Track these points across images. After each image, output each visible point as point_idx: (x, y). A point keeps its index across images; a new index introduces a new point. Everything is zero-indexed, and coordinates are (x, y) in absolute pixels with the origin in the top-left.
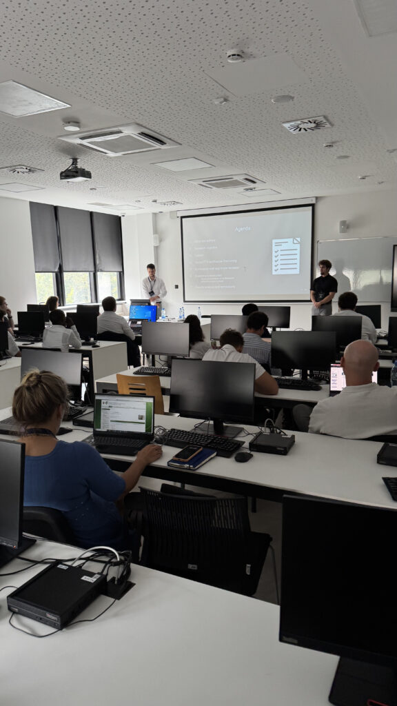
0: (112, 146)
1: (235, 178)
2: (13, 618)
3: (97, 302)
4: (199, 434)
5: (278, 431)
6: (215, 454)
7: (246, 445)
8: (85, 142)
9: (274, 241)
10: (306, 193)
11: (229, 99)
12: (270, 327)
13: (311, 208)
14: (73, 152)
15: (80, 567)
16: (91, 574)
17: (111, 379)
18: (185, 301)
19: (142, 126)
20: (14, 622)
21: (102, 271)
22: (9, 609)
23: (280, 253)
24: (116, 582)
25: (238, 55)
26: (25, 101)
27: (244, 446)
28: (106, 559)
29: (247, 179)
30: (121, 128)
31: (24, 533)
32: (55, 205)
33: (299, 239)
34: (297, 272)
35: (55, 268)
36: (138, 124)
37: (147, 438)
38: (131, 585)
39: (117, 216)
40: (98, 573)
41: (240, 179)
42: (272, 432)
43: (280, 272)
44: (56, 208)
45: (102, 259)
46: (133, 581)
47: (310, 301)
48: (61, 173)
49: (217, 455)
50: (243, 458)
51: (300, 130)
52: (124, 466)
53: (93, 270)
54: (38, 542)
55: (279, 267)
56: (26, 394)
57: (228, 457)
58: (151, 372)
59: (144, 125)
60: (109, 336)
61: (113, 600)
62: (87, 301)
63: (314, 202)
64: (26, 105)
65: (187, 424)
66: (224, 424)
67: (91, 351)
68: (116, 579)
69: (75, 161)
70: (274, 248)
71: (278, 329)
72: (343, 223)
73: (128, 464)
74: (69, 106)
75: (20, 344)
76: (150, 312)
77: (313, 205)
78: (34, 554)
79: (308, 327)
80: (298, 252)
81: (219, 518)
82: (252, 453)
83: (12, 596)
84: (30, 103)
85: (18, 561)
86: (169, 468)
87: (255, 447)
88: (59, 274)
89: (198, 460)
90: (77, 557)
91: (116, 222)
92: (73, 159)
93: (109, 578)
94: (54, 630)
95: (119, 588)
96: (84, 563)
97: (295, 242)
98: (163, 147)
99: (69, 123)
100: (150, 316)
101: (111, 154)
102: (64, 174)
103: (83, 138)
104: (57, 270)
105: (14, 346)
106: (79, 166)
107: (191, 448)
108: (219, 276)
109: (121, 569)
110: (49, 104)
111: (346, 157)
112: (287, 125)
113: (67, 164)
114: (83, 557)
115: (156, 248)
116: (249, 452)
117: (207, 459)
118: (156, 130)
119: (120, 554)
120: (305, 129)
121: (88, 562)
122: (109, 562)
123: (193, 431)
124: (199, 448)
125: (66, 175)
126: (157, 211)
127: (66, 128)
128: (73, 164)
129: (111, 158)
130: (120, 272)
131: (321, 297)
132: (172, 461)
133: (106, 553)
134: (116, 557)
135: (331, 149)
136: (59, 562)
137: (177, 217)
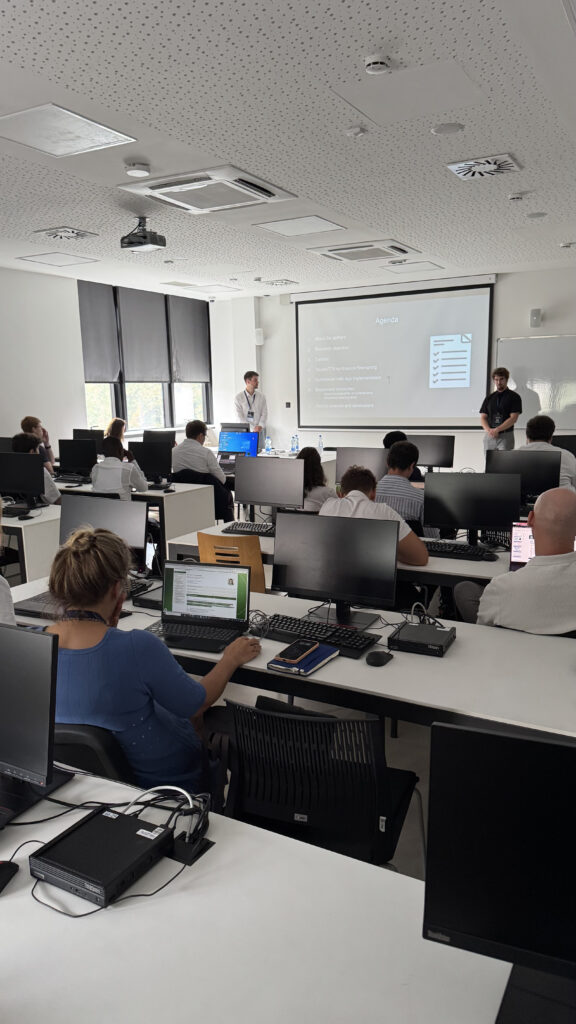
0: (196, 199)
1: (377, 246)
2: (38, 887)
3: (173, 426)
4: (314, 624)
5: (432, 621)
6: (337, 653)
7: (384, 641)
8: (156, 193)
9: (433, 339)
10: (480, 269)
11: (369, 129)
12: (424, 466)
13: (488, 289)
14: (140, 208)
15: (136, 815)
16: (151, 827)
17: (190, 540)
18: (300, 427)
19: (240, 169)
20: (39, 893)
21: (180, 381)
22: (32, 874)
23: (440, 356)
24: (187, 840)
25: (382, 63)
26: (70, 133)
27: (380, 642)
28: (174, 804)
29: (393, 247)
30: (209, 173)
31: (55, 762)
32: (114, 284)
33: (469, 336)
34: (466, 384)
35: (113, 377)
36: (233, 166)
37: (238, 627)
38: (209, 845)
39: (204, 301)
40: (162, 826)
41: (384, 246)
42: (422, 622)
43: (440, 385)
44: (115, 290)
45: (181, 364)
46: (211, 839)
47: (481, 428)
48: (123, 239)
49: (340, 655)
50: (378, 661)
51: (473, 175)
52: (204, 667)
53: (168, 379)
54: (77, 776)
55: (439, 377)
56: (72, 561)
57: (357, 657)
58: (248, 529)
59: (243, 168)
60: (188, 476)
61: (182, 865)
62: (159, 426)
63: (493, 281)
64: (72, 140)
65: (297, 608)
66: (352, 609)
67: (161, 499)
68: (188, 835)
69: (142, 221)
70: (433, 349)
71: (435, 470)
72: (536, 313)
73: (210, 665)
74: (133, 140)
75: (61, 486)
76: (249, 443)
77: (491, 286)
78: (69, 794)
79: (480, 467)
80: (468, 355)
81: (341, 748)
82: (392, 652)
83: (36, 855)
84: (79, 137)
85: (46, 804)
86: (270, 672)
87: (395, 643)
88: (119, 385)
89: (311, 662)
90: (132, 800)
91: (202, 309)
92: (140, 218)
93: (177, 833)
94: (97, 907)
95: (191, 848)
96: (141, 810)
97: (465, 340)
98: (271, 200)
99: (134, 165)
100: (248, 448)
101: (194, 211)
102: (126, 240)
103: (152, 188)
104: (116, 380)
105: (54, 489)
106: (148, 228)
107: (301, 643)
108: (351, 389)
109: (195, 819)
110: (106, 139)
111: (543, 214)
112: (453, 168)
113: (130, 225)
114: (141, 800)
115: (260, 349)
116: (387, 651)
117: (326, 661)
118: (261, 175)
119: (193, 798)
120: (480, 173)
121: (148, 810)
122: (178, 809)
123: (306, 619)
124: (314, 644)
125: (130, 241)
126: (261, 293)
127: (130, 173)
128: (139, 225)
129: (194, 216)
130: (206, 383)
131: (497, 421)
132: (275, 661)
133: (174, 795)
134: (187, 802)
135: (519, 202)
136: (106, 807)
137: (291, 303)
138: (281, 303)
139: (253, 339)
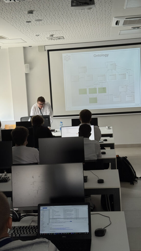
115: (27, 75)
137: (45, 50)
138: (39, 51)
139: (23, 69)
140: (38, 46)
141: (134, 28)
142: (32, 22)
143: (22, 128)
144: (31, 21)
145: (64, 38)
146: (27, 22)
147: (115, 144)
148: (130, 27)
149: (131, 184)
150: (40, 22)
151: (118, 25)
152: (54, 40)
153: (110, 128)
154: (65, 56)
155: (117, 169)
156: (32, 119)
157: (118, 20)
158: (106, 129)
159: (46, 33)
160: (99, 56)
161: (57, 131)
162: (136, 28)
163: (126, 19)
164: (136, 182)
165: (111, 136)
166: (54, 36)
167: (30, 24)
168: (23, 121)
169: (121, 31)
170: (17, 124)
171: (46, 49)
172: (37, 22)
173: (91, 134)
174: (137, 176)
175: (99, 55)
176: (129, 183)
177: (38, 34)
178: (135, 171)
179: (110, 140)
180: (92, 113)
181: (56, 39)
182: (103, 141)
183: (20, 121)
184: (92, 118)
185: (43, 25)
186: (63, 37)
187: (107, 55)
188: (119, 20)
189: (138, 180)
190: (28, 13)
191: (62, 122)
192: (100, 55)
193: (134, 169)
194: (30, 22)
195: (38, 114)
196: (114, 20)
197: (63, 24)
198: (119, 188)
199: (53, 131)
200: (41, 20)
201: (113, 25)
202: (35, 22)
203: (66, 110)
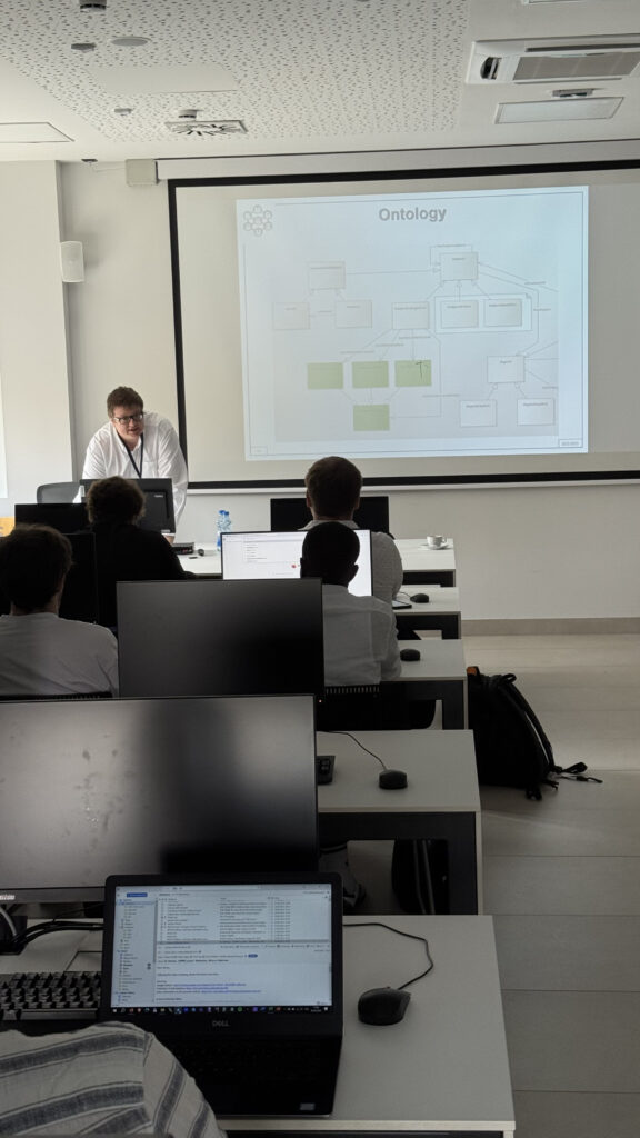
126: (71, 153)
137: (158, 181)
138: (128, 183)
139: (54, 264)
140: (127, 161)
141: (566, 94)
142: (100, 49)
143: (45, 533)
144: (96, 42)
145: (246, 130)
146: (76, 46)
147: (464, 618)
148: (546, 89)
149: (529, 797)
150: (139, 49)
151: (493, 78)
152: (199, 133)
153: (443, 545)
154: (247, 212)
155: (470, 728)
156: (92, 492)
157: (493, 56)
158: (424, 548)
159: (163, 102)
160: (401, 214)
161: (201, 553)
162: (575, 97)
163: (530, 50)
164: (550, 787)
165: (445, 578)
166: (198, 113)
167: (89, 54)
168: (48, 500)
169: (507, 108)
170: (23, 512)
171: (160, 177)
172: (123, 47)
173: (356, 568)
174: (557, 763)
175: (402, 212)
176: (523, 793)
177: (127, 107)
178: (549, 739)
179: (440, 600)
180: (364, 475)
181: (208, 130)
182: (409, 602)
183: (34, 502)
184: (361, 495)
185: (151, 62)
186: (240, 122)
187: (438, 215)
188: (500, 56)
189: (561, 782)
190: (82, 7)
191: (227, 514)
192: (406, 210)
193: (545, 731)
194: (91, 46)
195: (116, 474)
196: (475, 54)
197: (244, 64)
198: (474, 814)
199: (187, 549)
200: (140, 41)
201: (470, 79)
202: (115, 49)
203: (247, 459)
